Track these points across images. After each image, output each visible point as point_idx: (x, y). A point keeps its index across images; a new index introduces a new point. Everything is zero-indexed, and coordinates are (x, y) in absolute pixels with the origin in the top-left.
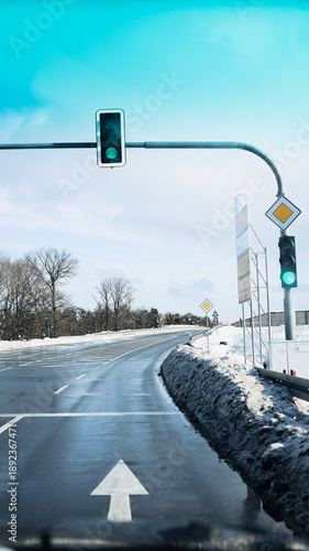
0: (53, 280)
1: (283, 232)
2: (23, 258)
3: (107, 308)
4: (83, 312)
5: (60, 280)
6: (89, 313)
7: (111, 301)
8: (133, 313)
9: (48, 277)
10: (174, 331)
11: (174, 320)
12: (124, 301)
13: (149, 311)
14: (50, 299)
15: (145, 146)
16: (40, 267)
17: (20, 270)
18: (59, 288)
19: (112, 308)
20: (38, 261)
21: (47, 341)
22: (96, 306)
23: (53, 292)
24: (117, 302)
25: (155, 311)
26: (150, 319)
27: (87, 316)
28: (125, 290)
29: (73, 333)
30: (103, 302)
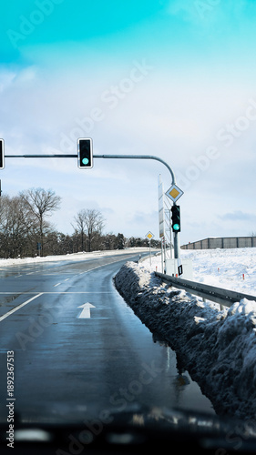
0: (41, 212)
1: (174, 203)
2: (19, 196)
3: (83, 233)
4: (63, 236)
5: (46, 213)
6: (68, 237)
7: (86, 228)
8: (104, 237)
9: (37, 210)
10: (134, 252)
11: (136, 243)
12: (96, 228)
13: (117, 235)
14: (39, 227)
15: (103, 157)
16: (31, 202)
17: (16, 205)
18: (45, 219)
19: (86, 233)
20: (30, 198)
21: (38, 259)
22: (74, 232)
23: (41, 221)
24: (90, 229)
25: (121, 236)
26: (117, 242)
27: (66, 239)
28: (97, 219)
29: (56, 253)
30: (79, 229)
